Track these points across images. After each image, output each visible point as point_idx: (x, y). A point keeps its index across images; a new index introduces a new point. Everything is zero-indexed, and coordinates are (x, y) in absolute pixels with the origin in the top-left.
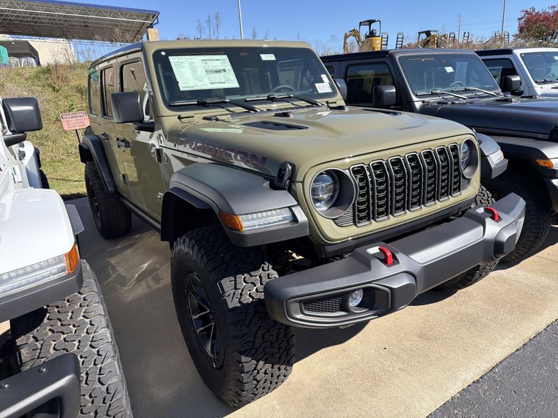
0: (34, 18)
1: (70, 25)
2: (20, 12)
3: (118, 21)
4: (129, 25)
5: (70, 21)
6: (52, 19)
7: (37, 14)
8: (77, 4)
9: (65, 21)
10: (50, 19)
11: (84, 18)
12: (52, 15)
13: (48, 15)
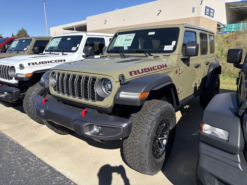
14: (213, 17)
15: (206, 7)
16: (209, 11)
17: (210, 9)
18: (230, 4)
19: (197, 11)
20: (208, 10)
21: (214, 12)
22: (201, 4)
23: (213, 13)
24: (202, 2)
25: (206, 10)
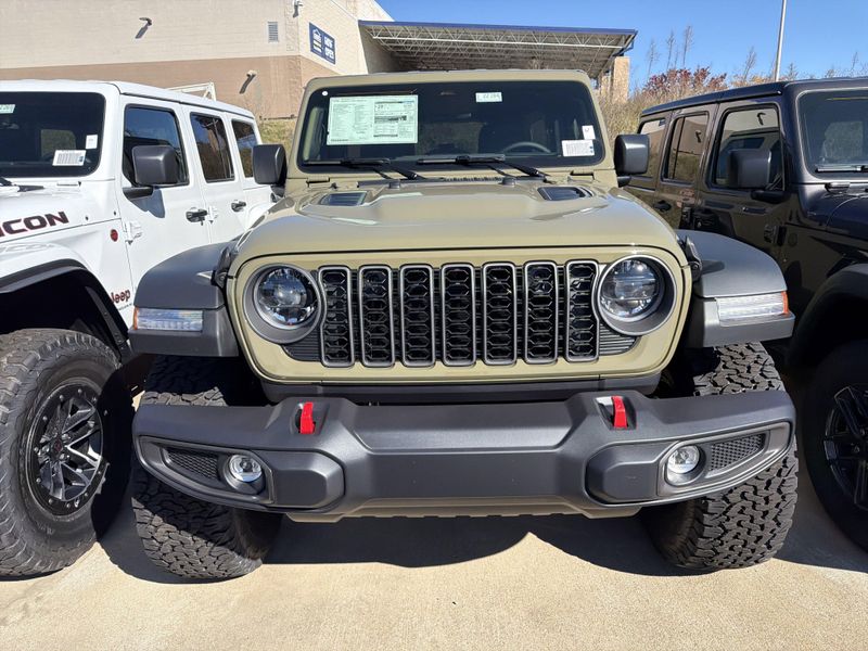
0: (470, 50)
1: (512, 57)
2: (454, 43)
3: (575, 49)
4: (591, 53)
5: (513, 52)
6: (491, 50)
7: (473, 44)
8: (522, 28)
9: (507, 52)
10: (489, 51)
11: (531, 47)
12: (492, 45)
13: (485, 45)
14: (334, 61)
15: (312, 27)
16: (321, 41)
17: (324, 35)
18: (372, 27)
19: (288, 39)
20: (317, 37)
21: (333, 44)
22: (296, 14)
23: (333, 49)
24: (296, 7)
25: (312, 39)
